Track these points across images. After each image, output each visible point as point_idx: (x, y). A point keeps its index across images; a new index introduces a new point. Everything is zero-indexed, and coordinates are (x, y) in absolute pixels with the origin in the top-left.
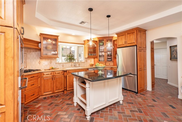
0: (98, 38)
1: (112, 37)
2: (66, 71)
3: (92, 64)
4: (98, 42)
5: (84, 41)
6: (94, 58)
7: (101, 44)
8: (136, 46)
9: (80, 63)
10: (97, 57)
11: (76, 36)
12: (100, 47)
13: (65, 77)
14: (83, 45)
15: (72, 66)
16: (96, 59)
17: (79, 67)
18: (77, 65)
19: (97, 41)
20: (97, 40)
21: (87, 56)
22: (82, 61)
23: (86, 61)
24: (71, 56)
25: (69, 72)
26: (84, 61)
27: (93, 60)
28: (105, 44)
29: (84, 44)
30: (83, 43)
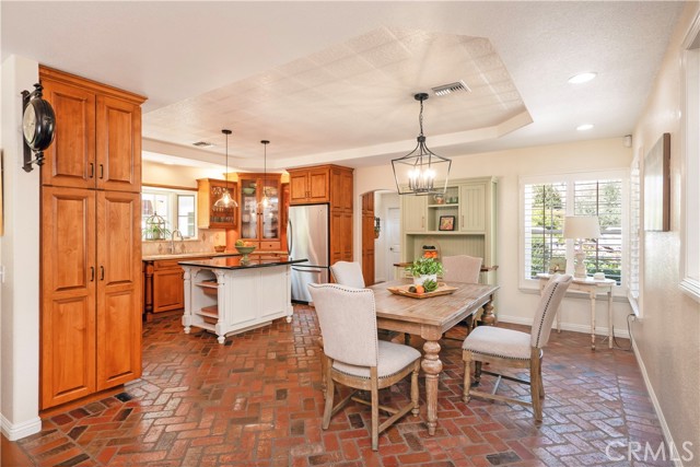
0: (240, 175)
1: (280, 175)
2: (152, 263)
3: (221, 247)
4: (239, 184)
5: (198, 181)
6: (227, 230)
7: (248, 191)
8: (328, 204)
9: (186, 245)
10: (235, 228)
11: (175, 167)
12: (246, 198)
13: (149, 280)
14: (196, 193)
15: (160, 250)
16: (232, 233)
17: (183, 252)
18: (178, 248)
19: (235, 184)
20: (235, 179)
21: (206, 224)
22: (192, 239)
23: (204, 238)
24: (160, 223)
25: (159, 266)
26: (196, 238)
27: (222, 234)
28: (258, 192)
29: (197, 190)
30: (196, 187)
